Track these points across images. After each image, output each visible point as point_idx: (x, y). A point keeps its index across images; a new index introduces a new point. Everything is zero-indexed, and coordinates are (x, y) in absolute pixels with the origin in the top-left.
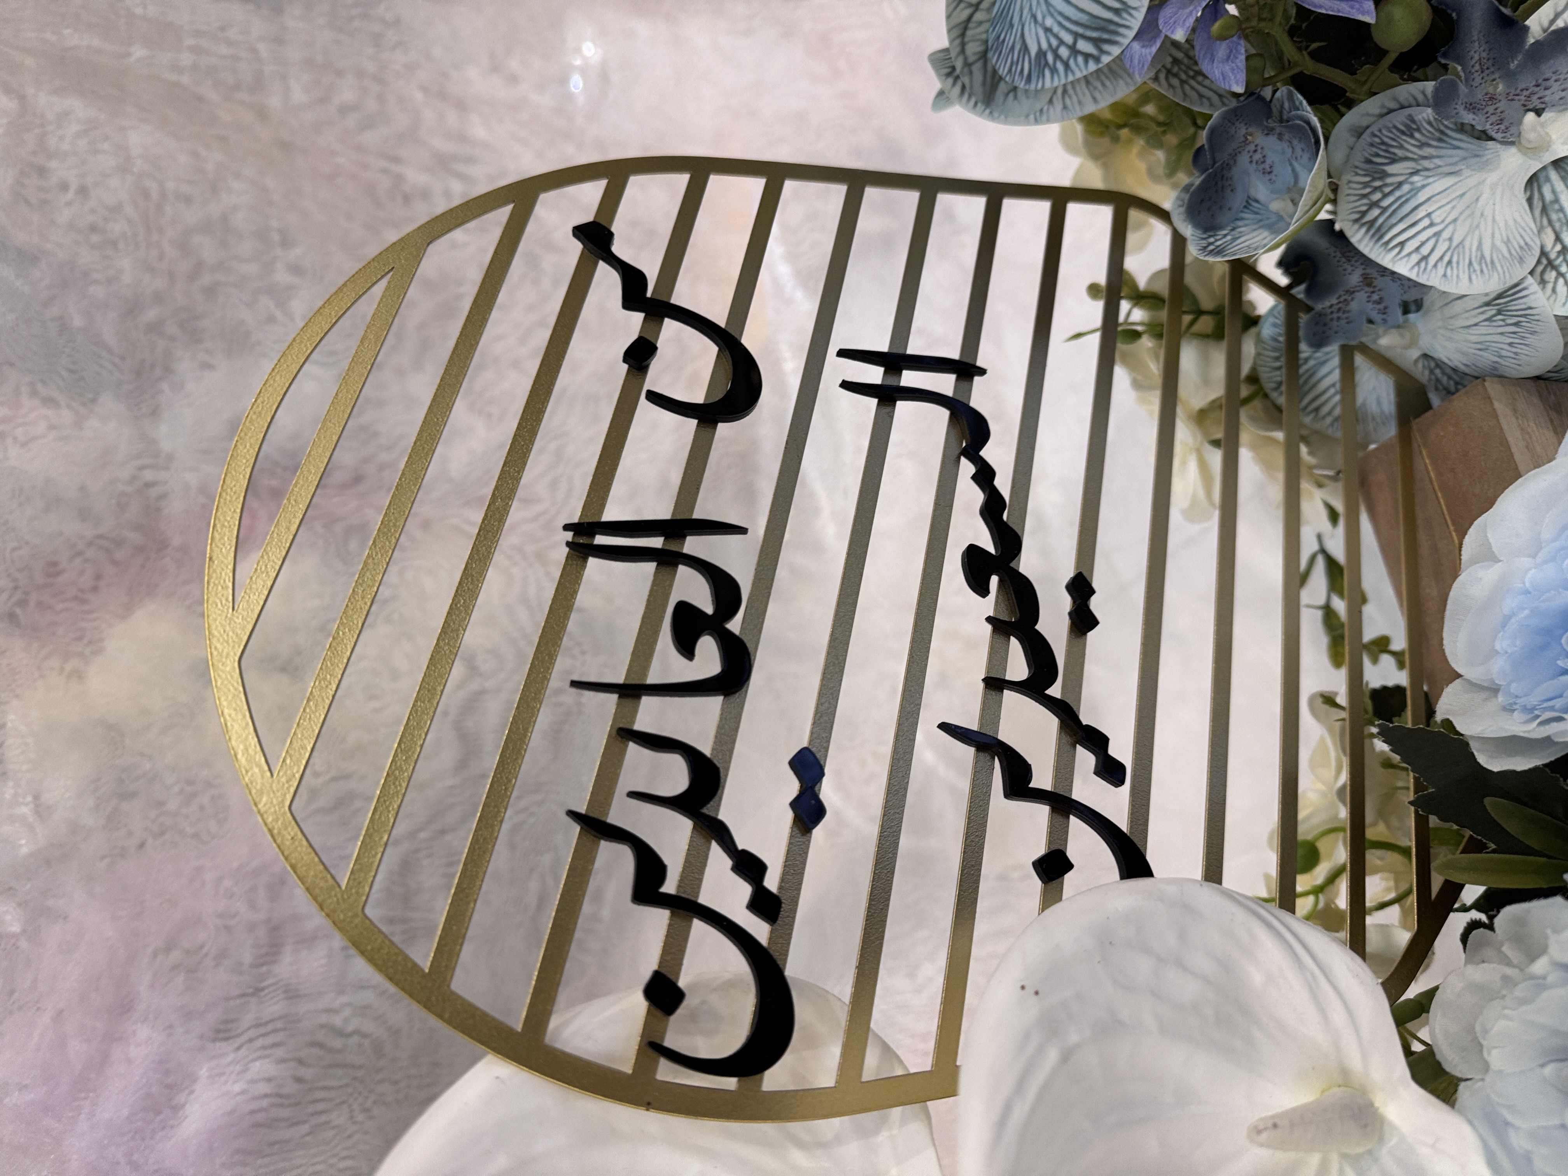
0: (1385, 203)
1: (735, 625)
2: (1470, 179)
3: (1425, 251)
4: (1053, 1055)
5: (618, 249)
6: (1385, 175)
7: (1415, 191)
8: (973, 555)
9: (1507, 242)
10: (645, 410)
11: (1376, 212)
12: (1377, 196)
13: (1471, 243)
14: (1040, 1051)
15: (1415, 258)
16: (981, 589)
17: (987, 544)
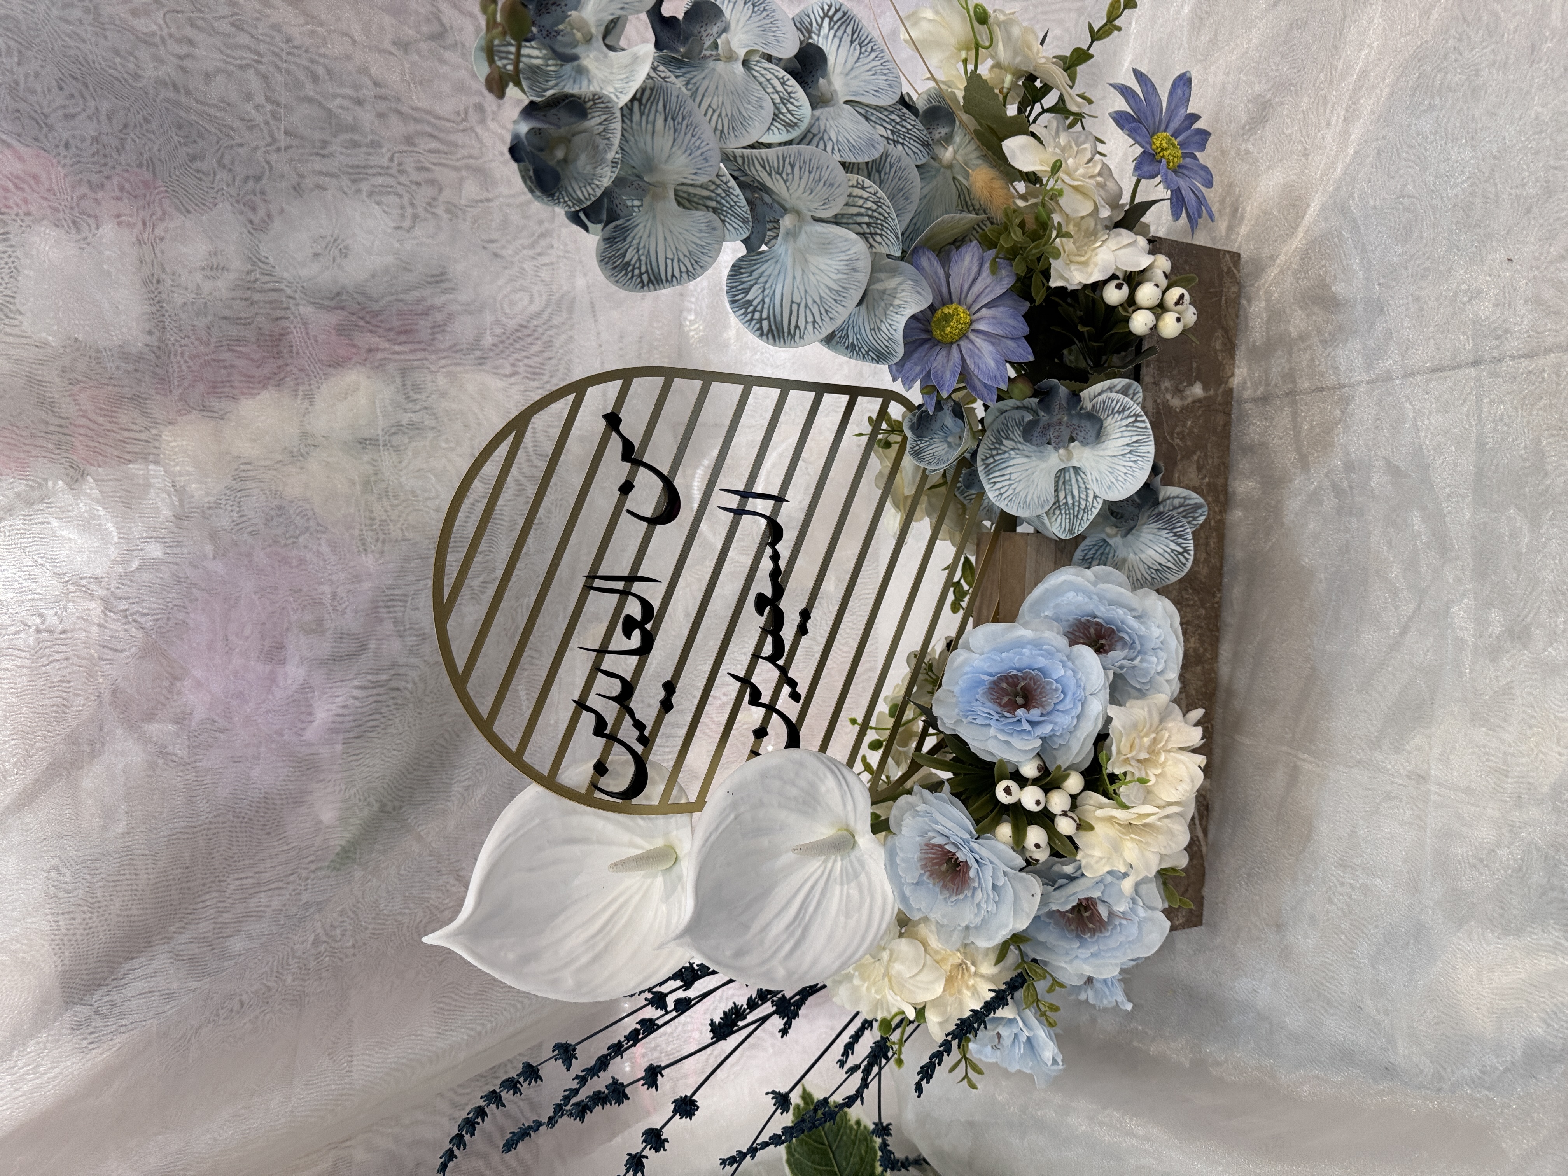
0: (997, 458)
1: (648, 626)
2: (1034, 462)
3: (1003, 491)
4: (732, 816)
5: (622, 428)
6: (1001, 443)
7: (1009, 459)
8: (760, 598)
9: (1039, 498)
10: (625, 517)
11: (991, 460)
12: (995, 452)
13: (1023, 494)
14: (728, 815)
15: (998, 492)
16: (760, 612)
17: (768, 593)
